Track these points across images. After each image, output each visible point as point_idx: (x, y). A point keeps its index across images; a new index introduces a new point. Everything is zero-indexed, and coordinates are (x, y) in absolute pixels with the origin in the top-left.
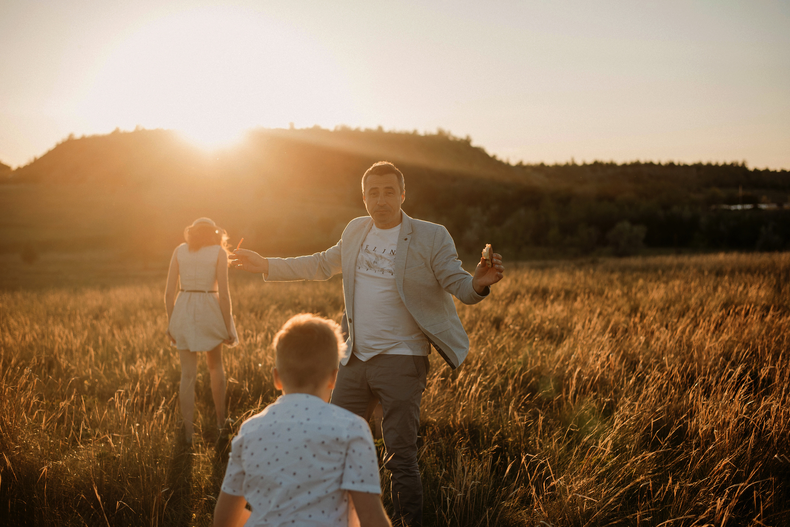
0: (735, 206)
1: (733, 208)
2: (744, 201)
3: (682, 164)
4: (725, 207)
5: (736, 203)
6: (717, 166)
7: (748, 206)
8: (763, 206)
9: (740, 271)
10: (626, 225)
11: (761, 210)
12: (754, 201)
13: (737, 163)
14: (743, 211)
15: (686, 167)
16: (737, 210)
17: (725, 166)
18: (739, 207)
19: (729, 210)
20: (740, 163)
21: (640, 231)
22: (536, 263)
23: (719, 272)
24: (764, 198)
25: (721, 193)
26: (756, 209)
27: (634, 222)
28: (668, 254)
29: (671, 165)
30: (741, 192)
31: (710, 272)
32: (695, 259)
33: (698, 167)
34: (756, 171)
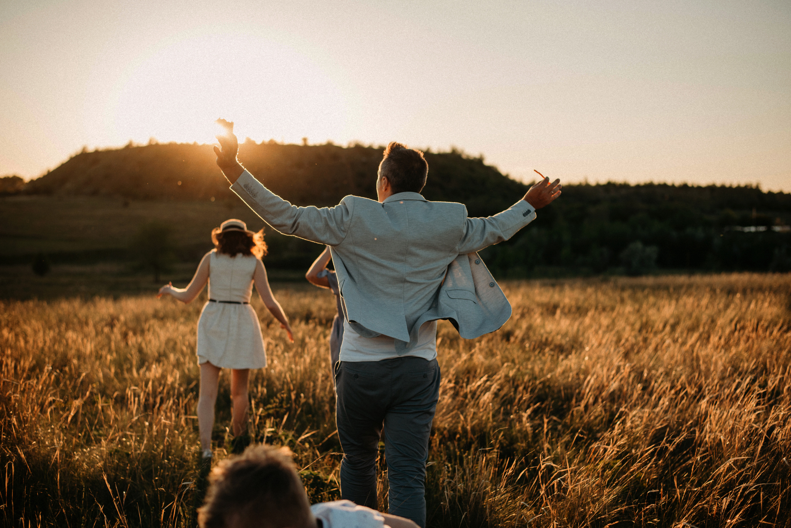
0: (749, 227)
1: (747, 229)
2: (757, 223)
3: (695, 186)
4: (739, 228)
5: (750, 225)
6: (730, 188)
7: (762, 229)
8: (777, 229)
9: (752, 290)
10: (639, 245)
11: (775, 232)
12: (769, 223)
13: (751, 185)
14: (757, 233)
15: (699, 188)
16: (750, 233)
17: (739, 188)
18: (753, 229)
19: (743, 233)
20: (754, 185)
21: (652, 251)
22: (547, 281)
23: (730, 291)
24: (778, 220)
25: (735, 214)
26: (770, 230)
27: (647, 242)
28: (680, 274)
29: (685, 187)
30: (754, 214)
31: (722, 290)
32: (707, 279)
33: (712, 189)
34: (770, 194)
